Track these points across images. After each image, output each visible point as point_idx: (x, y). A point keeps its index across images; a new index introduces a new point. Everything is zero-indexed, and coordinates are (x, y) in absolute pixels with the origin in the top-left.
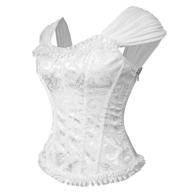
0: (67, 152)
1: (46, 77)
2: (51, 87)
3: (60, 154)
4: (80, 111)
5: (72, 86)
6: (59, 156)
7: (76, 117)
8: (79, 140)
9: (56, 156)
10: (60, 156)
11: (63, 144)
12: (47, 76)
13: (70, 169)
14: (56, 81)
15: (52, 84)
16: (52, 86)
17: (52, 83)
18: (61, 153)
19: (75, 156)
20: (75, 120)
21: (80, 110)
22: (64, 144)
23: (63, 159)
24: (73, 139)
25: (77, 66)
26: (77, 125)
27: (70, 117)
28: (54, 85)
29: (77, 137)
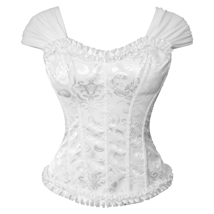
0: (109, 170)
1: (80, 85)
2: (84, 96)
3: (98, 174)
4: (124, 121)
5: (118, 93)
6: (96, 177)
7: (119, 128)
8: (123, 154)
9: (92, 177)
10: (98, 176)
11: (101, 162)
12: (83, 83)
13: (114, 188)
14: (95, 88)
15: (88, 93)
16: (86, 94)
17: (87, 91)
18: (100, 173)
19: (121, 172)
20: (116, 132)
21: (124, 119)
22: (104, 161)
23: (103, 179)
24: (116, 154)
25: (129, 71)
26: (120, 137)
27: (111, 129)
28: (91, 93)
29: (120, 151)
